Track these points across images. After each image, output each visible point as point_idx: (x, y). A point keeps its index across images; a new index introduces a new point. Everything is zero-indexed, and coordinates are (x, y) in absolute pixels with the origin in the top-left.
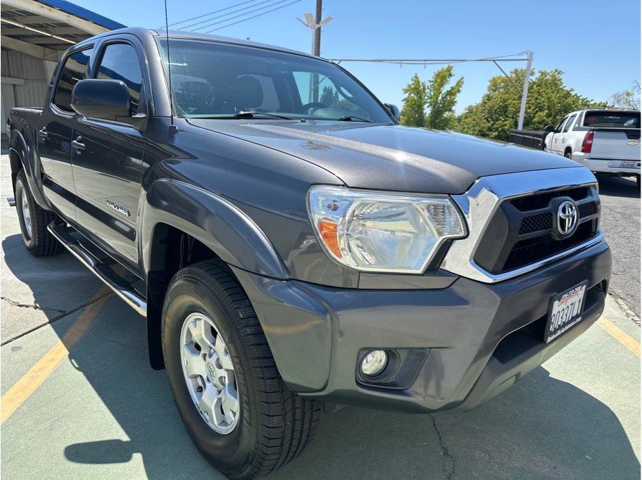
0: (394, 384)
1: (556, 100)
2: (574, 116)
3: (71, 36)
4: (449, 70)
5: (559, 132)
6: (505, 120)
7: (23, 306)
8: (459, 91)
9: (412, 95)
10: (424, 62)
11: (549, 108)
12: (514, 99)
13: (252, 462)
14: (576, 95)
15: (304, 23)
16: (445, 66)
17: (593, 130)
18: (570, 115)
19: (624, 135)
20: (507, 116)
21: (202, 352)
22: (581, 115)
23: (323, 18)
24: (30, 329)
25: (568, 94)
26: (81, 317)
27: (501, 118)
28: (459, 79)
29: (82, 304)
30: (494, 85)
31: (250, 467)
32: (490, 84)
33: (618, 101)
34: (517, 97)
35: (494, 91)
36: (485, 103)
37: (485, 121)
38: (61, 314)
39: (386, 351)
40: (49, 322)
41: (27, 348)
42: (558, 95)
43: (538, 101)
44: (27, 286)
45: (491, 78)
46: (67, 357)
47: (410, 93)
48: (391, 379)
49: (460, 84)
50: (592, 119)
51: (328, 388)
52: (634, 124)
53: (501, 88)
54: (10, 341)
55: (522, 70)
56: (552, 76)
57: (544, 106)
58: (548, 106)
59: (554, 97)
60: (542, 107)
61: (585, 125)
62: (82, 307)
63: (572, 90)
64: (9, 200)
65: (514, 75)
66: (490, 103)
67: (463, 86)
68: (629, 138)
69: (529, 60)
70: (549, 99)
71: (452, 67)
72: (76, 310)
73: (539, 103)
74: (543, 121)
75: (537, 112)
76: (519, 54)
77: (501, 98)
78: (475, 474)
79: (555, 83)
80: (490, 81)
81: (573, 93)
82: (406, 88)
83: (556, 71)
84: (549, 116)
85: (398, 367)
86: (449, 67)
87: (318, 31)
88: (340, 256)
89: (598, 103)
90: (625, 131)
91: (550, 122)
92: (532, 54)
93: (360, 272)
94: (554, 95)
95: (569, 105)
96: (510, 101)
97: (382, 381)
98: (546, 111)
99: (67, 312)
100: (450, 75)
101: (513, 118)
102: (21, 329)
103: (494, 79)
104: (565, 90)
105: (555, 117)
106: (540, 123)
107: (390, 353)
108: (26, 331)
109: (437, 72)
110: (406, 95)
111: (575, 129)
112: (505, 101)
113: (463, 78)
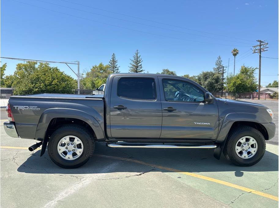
25: (62, 73)
28: (4, 64)
30: (19, 67)
32: (17, 67)
35: (20, 70)
41: (180, 176)
46: (191, 173)
67: (6, 67)
70: (56, 75)
72: (154, 168)
74: (57, 84)
81: (64, 73)
112: (38, 75)
113: (6, 63)
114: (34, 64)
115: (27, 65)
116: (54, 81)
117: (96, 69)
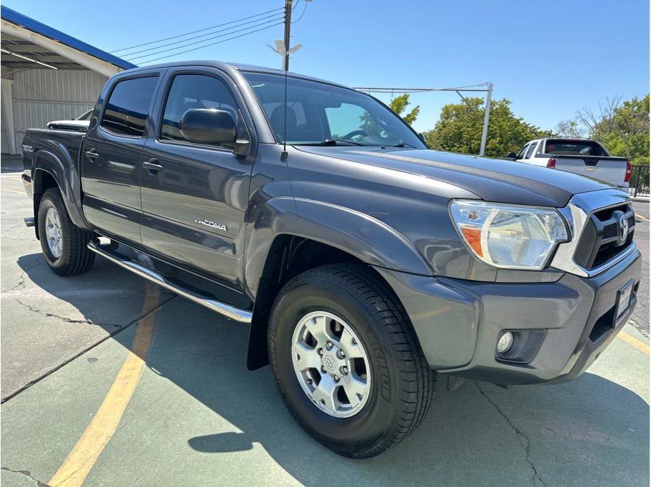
0: (517, 359)
1: (507, 128)
2: (535, 144)
3: (31, 54)
4: (405, 98)
5: (521, 158)
6: (460, 147)
7: (75, 322)
8: (414, 119)
9: (369, 123)
10: (391, 91)
11: (501, 136)
12: (468, 127)
13: (386, 436)
14: (525, 123)
15: (274, 50)
16: (402, 95)
17: (555, 157)
18: (531, 142)
19: (583, 162)
20: (462, 143)
21: (318, 347)
22: (542, 143)
23: (291, 46)
24: (96, 342)
25: (518, 122)
26: (139, 331)
27: (455, 144)
28: (415, 107)
29: (134, 318)
30: (447, 113)
31: (382, 441)
32: (442, 112)
33: (563, 130)
34: (470, 125)
35: (447, 118)
36: (441, 130)
37: (440, 147)
38: (117, 328)
39: (513, 333)
40: (111, 336)
41: (102, 359)
42: (509, 123)
43: (490, 129)
44: (69, 304)
45: (444, 106)
46: (145, 366)
47: (367, 121)
48: (516, 356)
49: (416, 111)
50: (552, 146)
51: (471, 364)
52: (588, 152)
53: (453, 115)
54: (82, 353)
55: (472, 99)
56: (502, 106)
57: (496, 133)
58: (500, 134)
59: (505, 125)
60: (495, 134)
61: (546, 152)
62: (134, 321)
63: (521, 119)
64: (26, 220)
65: (465, 103)
66: (445, 130)
67: (419, 114)
68: (587, 164)
69: (489, 91)
70: (500, 127)
71: (408, 96)
72: (130, 325)
73: (492, 131)
74: (496, 148)
75: (490, 139)
76: (480, 85)
77: (456, 125)
78: (548, 446)
79: (504, 112)
80: (443, 109)
81: (521, 122)
82: (362, 115)
83: (504, 101)
84: (501, 143)
85: (522, 345)
86: (405, 96)
87: (287, 58)
88: (482, 256)
89: (543, 131)
90: (583, 158)
91: (502, 149)
92: (491, 85)
93: (498, 269)
94: (505, 123)
95: (519, 133)
96: (464, 128)
97: (510, 357)
98: (499, 138)
99: (124, 326)
100: (406, 103)
101: (467, 145)
102: (87, 342)
103: (446, 106)
104: (515, 119)
105: (506, 144)
106: (492, 150)
107: (516, 334)
108: (93, 343)
109: (393, 100)
110: (363, 122)
111: (537, 156)
112: (460, 128)
113: (418, 107)
114: (477, 105)
115: (462, 107)
116: (492, 140)
117: (636, 108)
